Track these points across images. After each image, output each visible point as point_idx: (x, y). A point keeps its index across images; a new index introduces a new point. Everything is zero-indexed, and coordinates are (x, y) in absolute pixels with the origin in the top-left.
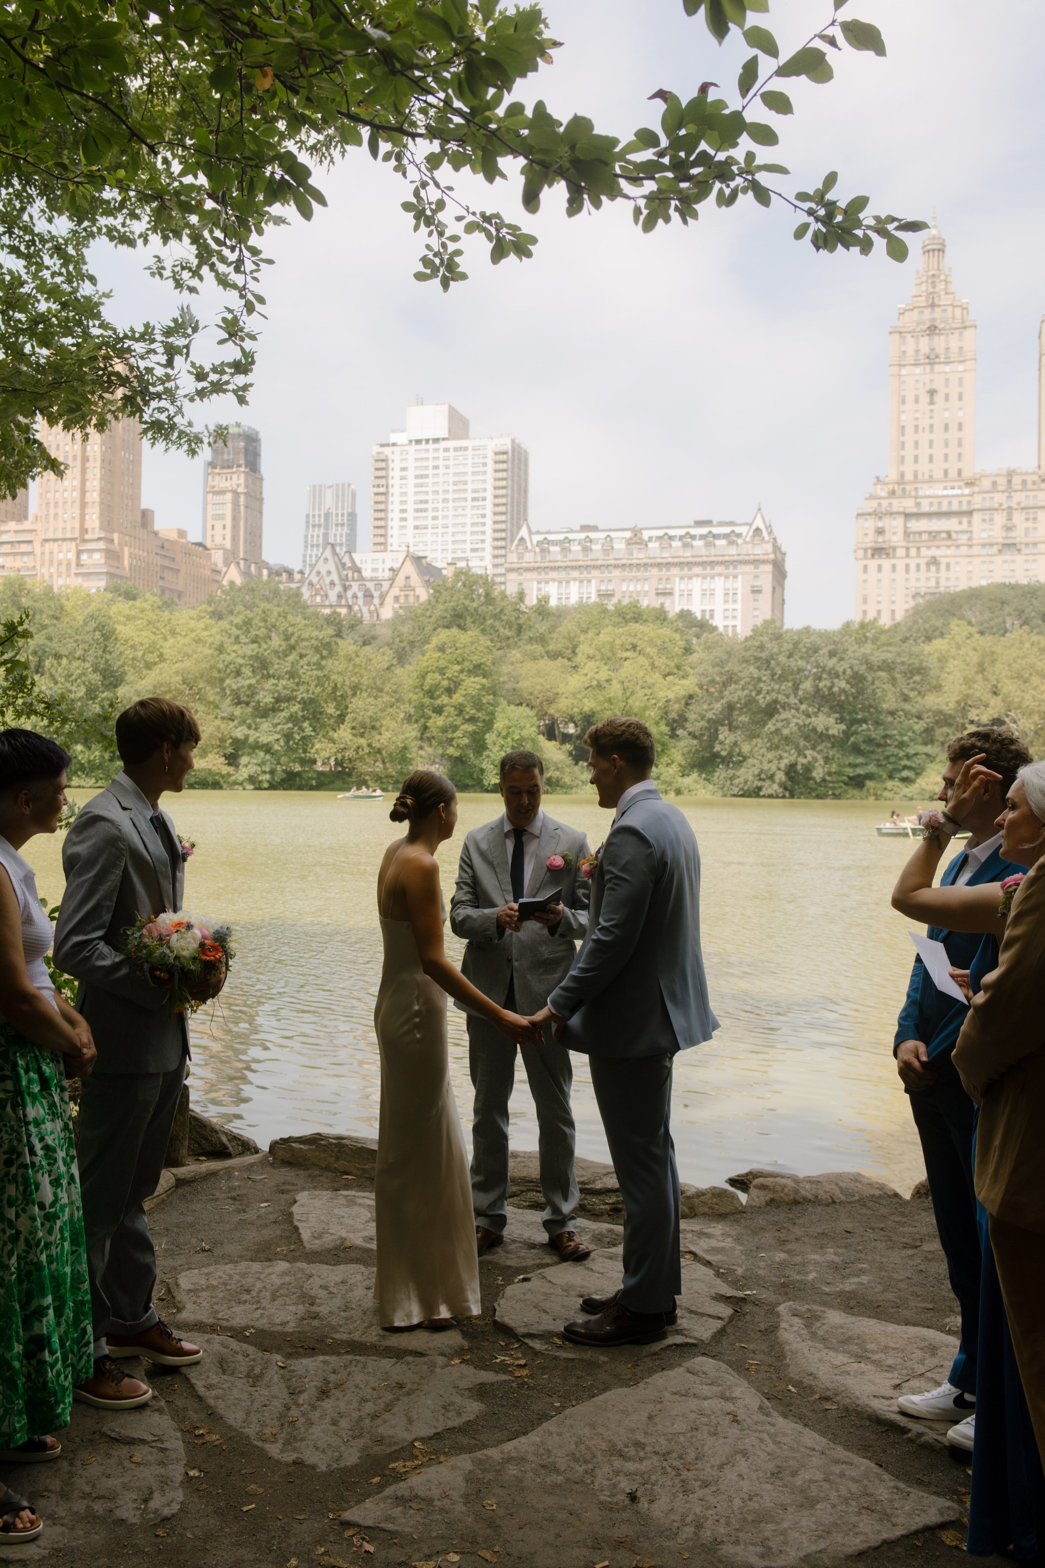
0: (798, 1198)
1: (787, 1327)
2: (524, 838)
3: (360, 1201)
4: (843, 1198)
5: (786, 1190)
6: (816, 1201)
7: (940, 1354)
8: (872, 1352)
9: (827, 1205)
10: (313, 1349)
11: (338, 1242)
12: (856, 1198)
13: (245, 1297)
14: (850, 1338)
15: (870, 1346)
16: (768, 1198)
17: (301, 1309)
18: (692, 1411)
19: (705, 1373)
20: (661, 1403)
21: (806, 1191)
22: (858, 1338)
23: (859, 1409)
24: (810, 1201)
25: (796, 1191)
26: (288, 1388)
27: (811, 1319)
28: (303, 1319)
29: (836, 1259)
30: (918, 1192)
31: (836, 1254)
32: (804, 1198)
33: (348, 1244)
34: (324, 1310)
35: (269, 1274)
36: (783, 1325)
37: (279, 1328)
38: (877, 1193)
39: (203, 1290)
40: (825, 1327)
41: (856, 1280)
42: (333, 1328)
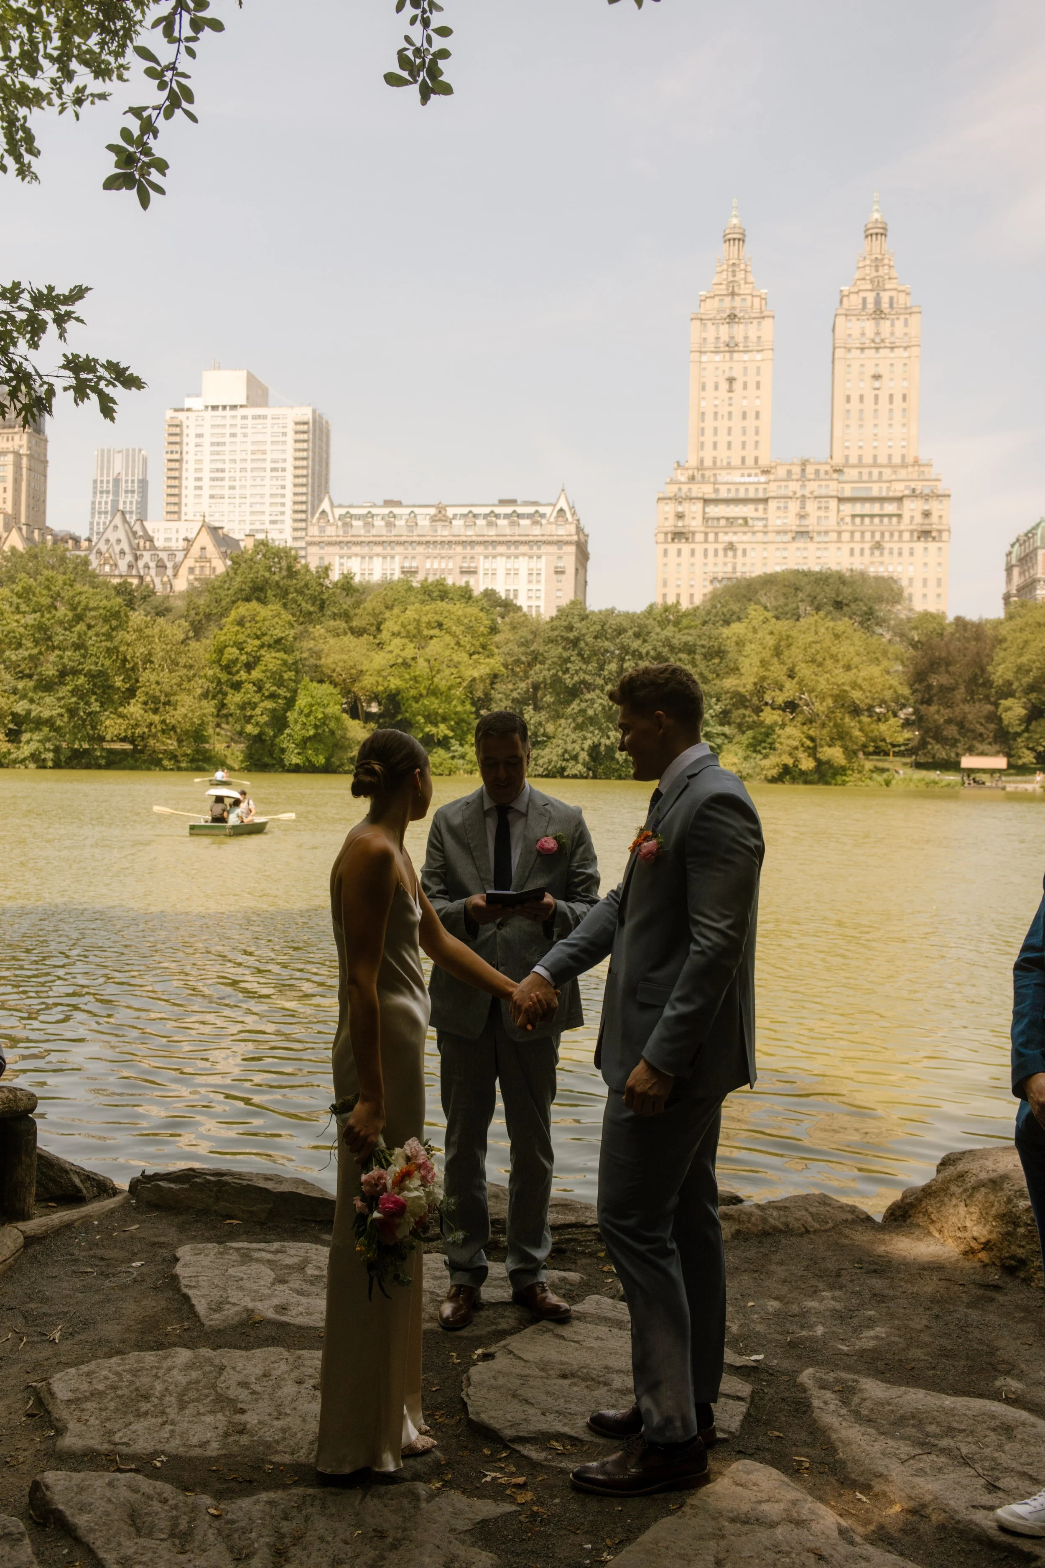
0: (767, 1228)
1: (821, 1405)
2: (510, 817)
3: (256, 1255)
4: (817, 1226)
5: (753, 1219)
6: (787, 1231)
7: (1019, 1436)
8: (935, 1436)
9: (801, 1235)
10: (250, 1482)
11: (244, 1316)
12: (830, 1225)
13: (145, 1406)
14: (903, 1418)
15: (931, 1429)
16: (733, 1230)
17: (221, 1420)
18: (766, 1549)
19: (755, 1484)
20: (723, 1537)
21: (775, 1219)
22: (913, 1417)
23: (961, 1526)
24: (781, 1231)
25: (764, 1220)
26: (231, 1550)
27: (846, 1393)
28: (226, 1435)
29: (838, 1306)
30: (892, 1214)
31: (834, 1298)
32: (775, 1228)
33: (258, 1318)
34: (251, 1419)
35: (170, 1369)
36: (816, 1403)
37: (197, 1452)
38: (850, 1217)
39: (87, 1399)
40: (868, 1404)
41: (871, 1333)
42: (268, 1446)
